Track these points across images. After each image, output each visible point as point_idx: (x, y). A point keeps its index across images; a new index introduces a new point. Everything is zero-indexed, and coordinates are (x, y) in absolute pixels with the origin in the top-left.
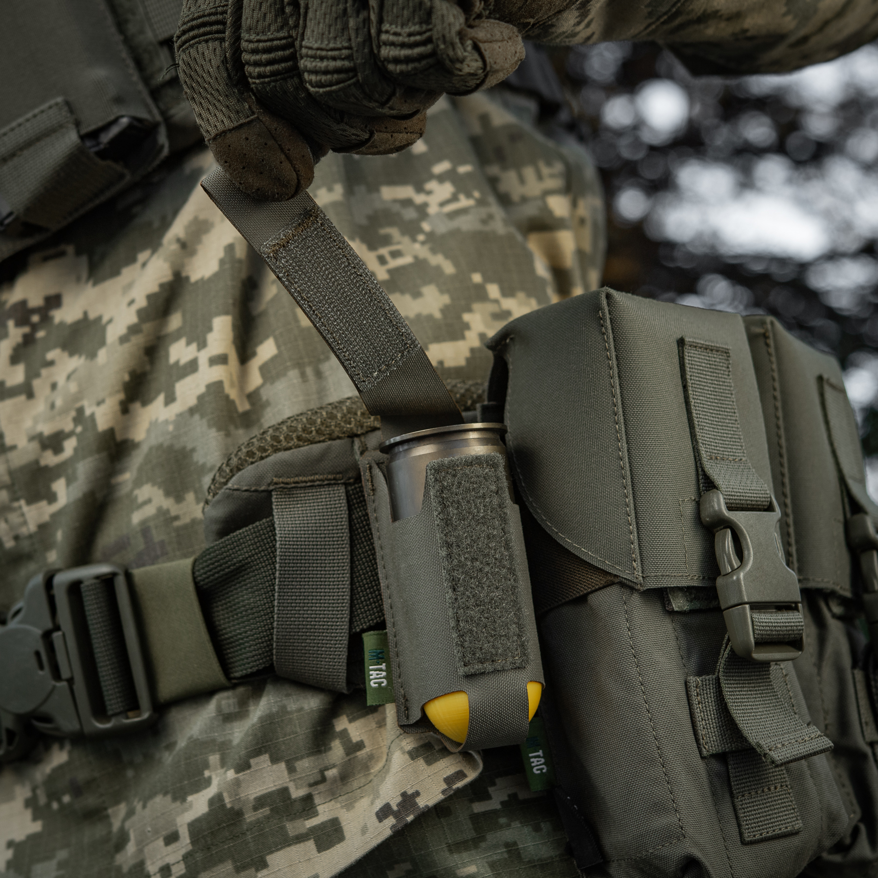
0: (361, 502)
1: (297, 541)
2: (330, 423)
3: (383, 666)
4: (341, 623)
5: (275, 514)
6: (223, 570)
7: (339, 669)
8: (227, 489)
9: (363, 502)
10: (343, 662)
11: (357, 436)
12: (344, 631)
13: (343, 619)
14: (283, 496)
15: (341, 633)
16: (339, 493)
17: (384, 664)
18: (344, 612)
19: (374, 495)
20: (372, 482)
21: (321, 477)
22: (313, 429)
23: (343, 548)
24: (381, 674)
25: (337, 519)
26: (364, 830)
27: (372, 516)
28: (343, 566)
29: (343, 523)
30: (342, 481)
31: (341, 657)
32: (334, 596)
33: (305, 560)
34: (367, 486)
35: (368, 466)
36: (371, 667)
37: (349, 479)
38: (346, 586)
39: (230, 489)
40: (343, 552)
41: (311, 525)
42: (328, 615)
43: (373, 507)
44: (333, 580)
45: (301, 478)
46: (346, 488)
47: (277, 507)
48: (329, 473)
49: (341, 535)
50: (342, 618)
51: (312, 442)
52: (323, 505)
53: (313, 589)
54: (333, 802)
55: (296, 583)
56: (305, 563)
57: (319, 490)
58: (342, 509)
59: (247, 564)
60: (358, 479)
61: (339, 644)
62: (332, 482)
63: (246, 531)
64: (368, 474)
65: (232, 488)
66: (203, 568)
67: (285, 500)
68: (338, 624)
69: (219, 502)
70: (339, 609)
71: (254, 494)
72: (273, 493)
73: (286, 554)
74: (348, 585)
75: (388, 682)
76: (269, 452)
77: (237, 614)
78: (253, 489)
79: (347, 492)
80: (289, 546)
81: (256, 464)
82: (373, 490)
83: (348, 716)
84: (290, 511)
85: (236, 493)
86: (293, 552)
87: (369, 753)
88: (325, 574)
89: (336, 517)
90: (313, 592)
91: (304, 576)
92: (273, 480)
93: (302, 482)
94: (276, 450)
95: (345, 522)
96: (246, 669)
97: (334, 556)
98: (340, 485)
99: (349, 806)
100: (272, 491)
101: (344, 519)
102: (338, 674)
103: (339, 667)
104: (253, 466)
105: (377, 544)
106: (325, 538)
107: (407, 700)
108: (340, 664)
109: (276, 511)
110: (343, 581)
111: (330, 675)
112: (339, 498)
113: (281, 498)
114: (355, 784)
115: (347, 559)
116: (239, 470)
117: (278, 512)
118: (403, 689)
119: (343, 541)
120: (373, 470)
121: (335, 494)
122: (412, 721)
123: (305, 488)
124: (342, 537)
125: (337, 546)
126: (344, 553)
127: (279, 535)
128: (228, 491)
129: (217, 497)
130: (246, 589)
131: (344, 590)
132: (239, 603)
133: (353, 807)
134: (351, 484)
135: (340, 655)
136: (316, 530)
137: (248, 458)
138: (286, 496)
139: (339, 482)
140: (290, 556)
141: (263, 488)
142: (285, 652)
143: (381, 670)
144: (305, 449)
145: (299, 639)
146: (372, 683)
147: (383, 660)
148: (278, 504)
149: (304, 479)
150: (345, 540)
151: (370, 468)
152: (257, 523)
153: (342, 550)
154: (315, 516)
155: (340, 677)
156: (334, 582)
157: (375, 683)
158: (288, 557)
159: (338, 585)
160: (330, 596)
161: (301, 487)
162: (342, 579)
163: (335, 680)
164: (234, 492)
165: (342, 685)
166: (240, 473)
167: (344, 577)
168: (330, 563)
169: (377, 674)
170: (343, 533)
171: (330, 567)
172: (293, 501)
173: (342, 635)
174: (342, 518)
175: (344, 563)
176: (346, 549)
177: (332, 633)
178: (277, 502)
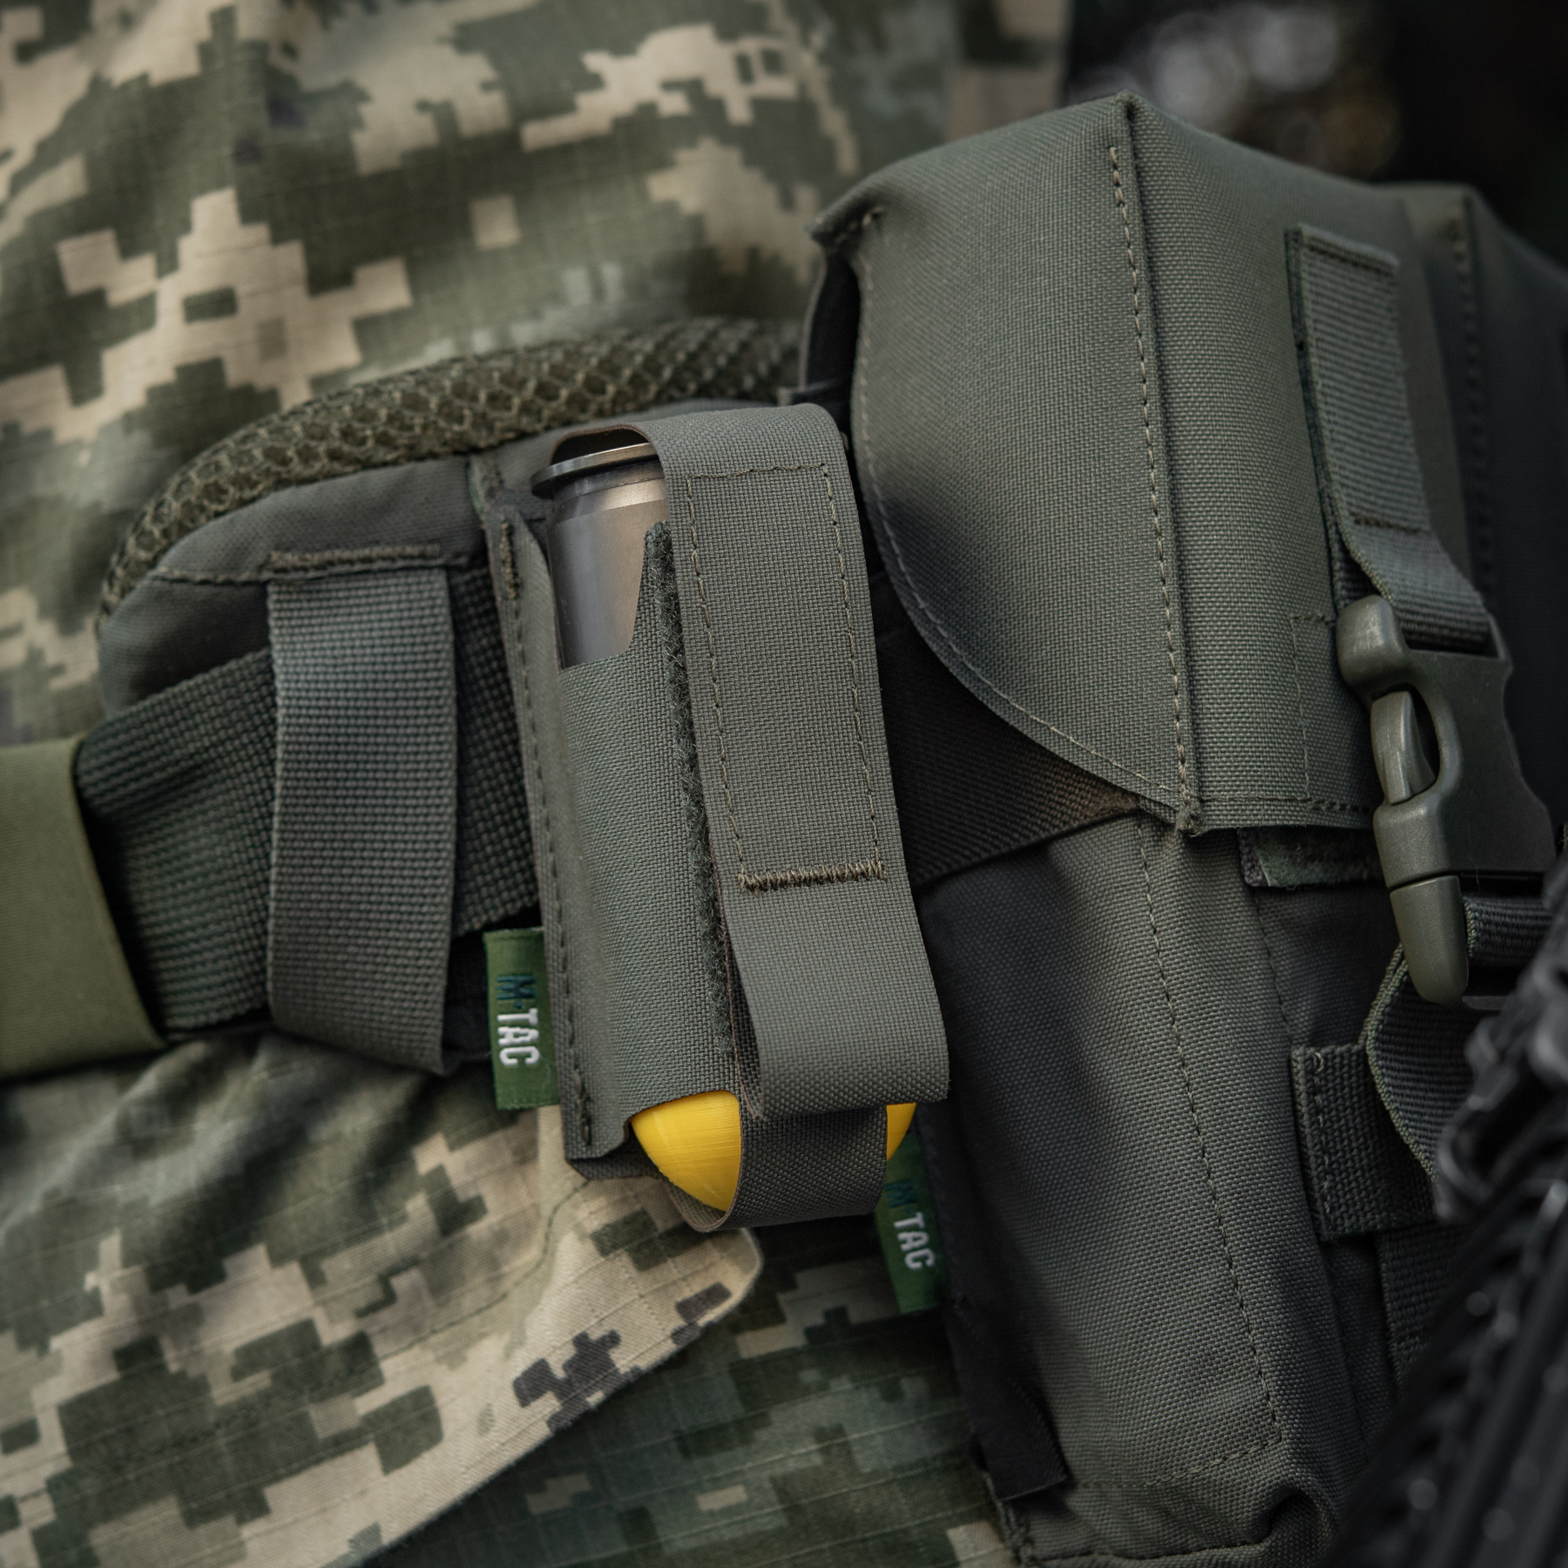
0: (487, 613)
1: (328, 708)
2: (412, 418)
3: (532, 1016)
4: (433, 909)
5: (273, 639)
6: (150, 774)
7: (425, 1018)
8: (156, 578)
9: (491, 615)
10: (434, 1002)
11: (476, 450)
12: (439, 927)
13: (438, 900)
14: (294, 597)
15: (432, 932)
16: (431, 590)
17: (534, 1011)
18: (439, 882)
19: (517, 597)
20: (513, 565)
21: (388, 551)
22: (369, 432)
23: (441, 725)
24: (526, 1035)
25: (425, 653)
26: (485, 1422)
27: (512, 649)
28: (439, 770)
29: (440, 665)
30: (440, 561)
31: (430, 989)
32: (415, 842)
33: (348, 753)
34: (501, 576)
35: (504, 526)
36: (502, 1018)
37: (457, 555)
38: (446, 818)
39: (163, 579)
40: (438, 734)
41: (363, 668)
42: (401, 887)
43: (515, 628)
44: (414, 802)
45: (338, 553)
46: (449, 578)
47: (280, 623)
48: (410, 541)
49: (436, 693)
50: (434, 896)
51: (367, 465)
52: (391, 620)
53: (365, 824)
54: (416, 1350)
55: (323, 810)
56: (346, 762)
57: (382, 582)
58: (438, 629)
59: (206, 762)
60: (480, 555)
61: (427, 958)
62: (417, 563)
63: (205, 682)
64: (503, 545)
65: (170, 576)
66: (100, 768)
67: (298, 605)
68: (425, 909)
69: (135, 609)
70: (427, 873)
71: (226, 590)
72: (271, 589)
73: (301, 739)
74: (450, 815)
75: (542, 1053)
76: (260, 487)
77: (183, 881)
78: (221, 578)
79: (452, 589)
80: (308, 721)
81: (228, 517)
82: (516, 586)
83: (447, 1136)
84: (312, 634)
85: (178, 588)
86: (318, 735)
87: (497, 1228)
88: (396, 789)
89: (422, 648)
90: (364, 832)
91: (344, 793)
92: (269, 556)
93: (342, 562)
94: (281, 483)
95: (445, 660)
96: (206, 1013)
97: (418, 745)
98: (436, 571)
99: (454, 1358)
100: (267, 582)
101: (443, 655)
102: (423, 1030)
103: (424, 1014)
104: (221, 520)
105: (523, 718)
106: (395, 699)
107: (588, 1099)
108: (429, 1006)
109: (276, 632)
110: (438, 806)
111: (402, 1032)
112: (430, 603)
113: (289, 601)
114: (468, 1303)
115: (449, 751)
116: (184, 530)
117: (281, 635)
118: (580, 1073)
119: (439, 707)
120: (517, 538)
121: (420, 592)
122: (601, 1148)
123: (349, 575)
124: (438, 698)
125: (425, 721)
126: (442, 738)
127: (283, 693)
128: (158, 583)
129: (131, 598)
130: (206, 824)
131: (441, 828)
132: (187, 854)
133: (463, 1359)
134: (461, 570)
135: (427, 985)
136: (375, 681)
137: (206, 503)
138: (302, 596)
139: (433, 563)
140: (308, 744)
141: (244, 576)
142: (296, 975)
143: (525, 1024)
144: (350, 482)
145: (328, 944)
146: (504, 1055)
147: (532, 1001)
148: (283, 614)
149: (346, 554)
150: (445, 704)
151: (511, 532)
152: (232, 665)
153: (437, 729)
154: (373, 647)
155: (426, 1038)
156: (416, 807)
157: (511, 1056)
158: (304, 748)
159: (427, 815)
160: (406, 842)
161: (339, 575)
162: (437, 801)
163: (414, 1045)
164: (175, 585)
165: (432, 1056)
166: (186, 541)
167: (441, 797)
168: (406, 762)
169: (516, 1036)
170: (440, 689)
171: (408, 771)
172: (320, 608)
173: (434, 936)
174: (438, 652)
175: (441, 761)
176: (446, 729)
177: (410, 931)
178: (280, 610)
